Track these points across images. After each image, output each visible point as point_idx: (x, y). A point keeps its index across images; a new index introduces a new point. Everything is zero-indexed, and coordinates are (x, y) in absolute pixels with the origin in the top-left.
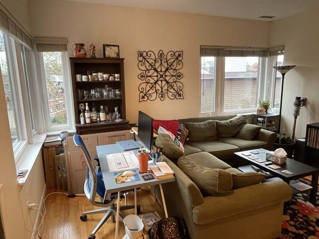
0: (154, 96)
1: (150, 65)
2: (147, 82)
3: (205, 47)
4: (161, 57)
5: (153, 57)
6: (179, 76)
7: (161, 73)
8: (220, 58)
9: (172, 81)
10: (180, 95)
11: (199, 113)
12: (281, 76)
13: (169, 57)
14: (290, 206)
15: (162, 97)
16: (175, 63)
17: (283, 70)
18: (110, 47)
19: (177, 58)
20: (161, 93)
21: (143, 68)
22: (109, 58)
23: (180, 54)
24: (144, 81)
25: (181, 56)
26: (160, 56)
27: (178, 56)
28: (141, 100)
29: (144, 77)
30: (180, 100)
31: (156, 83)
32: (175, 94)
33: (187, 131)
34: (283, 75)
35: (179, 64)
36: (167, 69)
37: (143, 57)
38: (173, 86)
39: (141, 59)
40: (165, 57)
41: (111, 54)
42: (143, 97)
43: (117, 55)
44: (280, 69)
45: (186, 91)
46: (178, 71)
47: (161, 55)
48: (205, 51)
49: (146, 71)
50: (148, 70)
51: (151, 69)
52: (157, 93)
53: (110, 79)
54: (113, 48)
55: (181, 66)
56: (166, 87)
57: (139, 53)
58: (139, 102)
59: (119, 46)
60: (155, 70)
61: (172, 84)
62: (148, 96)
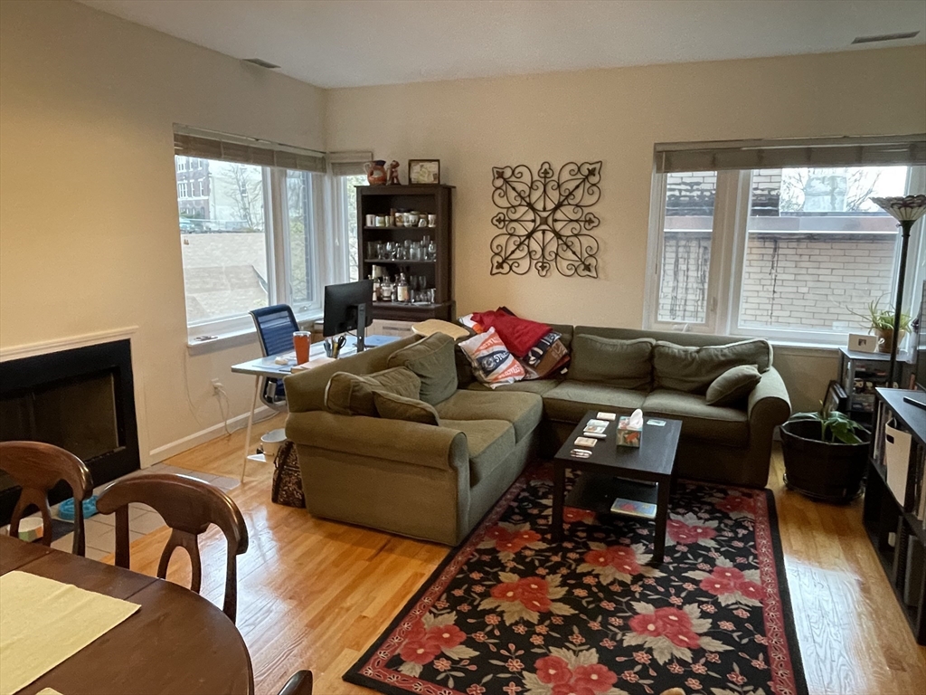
0: (525, 264)
1: (519, 195)
2: (509, 234)
3: (668, 148)
4: (545, 177)
5: (526, 177)
7: (545, 214)
8: (730, 173)
9: (570, 234)
10: (587, 268)
13: (565, 176)
15: (543, 267)
16: (580, 191)
18: (421, 164)
19: (585, 179)
20: (541, 260)
21: (503, 202)
22: (419, 185)
23: (595, 169)
24: (504, 231)
25: (597, 172)
26: (543, 175)
27: (589, 175)
28: (495, 271)
29: (504, 221)
30: (589, 279)
31: (529, 236)
32: (576, 264)
34: (907, 225)
35: (591, 192)
36: (559, 206)
37: (505, 179)
38: (570, 244)
39: (499, 182)
40: (555, 178)
41: (421, 178)
42: (500, 266)
43: (435, 179)
44: (893, 205)
47: (546, 172)
49: (508, 208)
50: (513, 207)
51: (520, 205)
52: (530, 257)
53: (420, 225)
54: (427, 165)
55: (595, 197)
56: (553, 247)
57: (495, 170)
58: (491, 274)
59: (438, 161)
60: (530, 206)
61: (569, 239)
62: (510, 263)
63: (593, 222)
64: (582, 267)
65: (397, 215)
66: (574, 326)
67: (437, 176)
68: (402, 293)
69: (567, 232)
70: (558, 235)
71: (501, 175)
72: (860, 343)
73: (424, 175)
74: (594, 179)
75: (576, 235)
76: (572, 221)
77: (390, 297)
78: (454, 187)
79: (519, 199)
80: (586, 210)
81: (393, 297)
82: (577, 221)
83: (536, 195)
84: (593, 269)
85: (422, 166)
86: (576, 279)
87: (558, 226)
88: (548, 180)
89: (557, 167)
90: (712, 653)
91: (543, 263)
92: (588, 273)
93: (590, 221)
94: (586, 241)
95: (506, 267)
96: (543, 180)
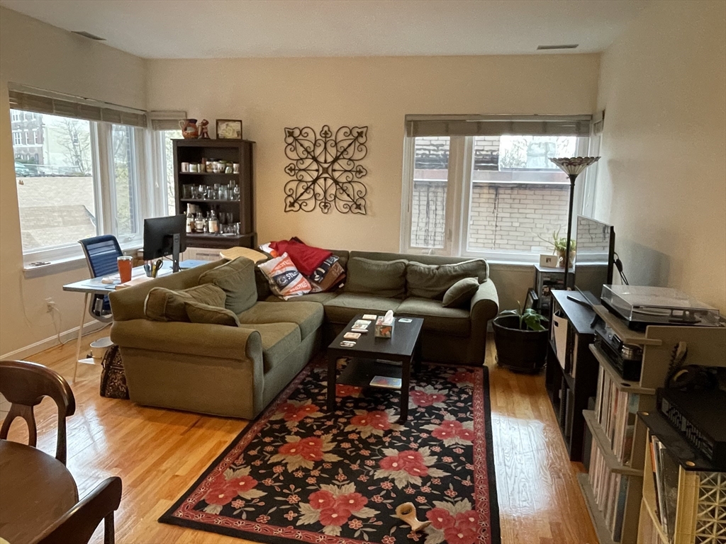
0: (311, 203)
1: (306, 150)
2: (298, 180)
4: (326, 137)
5: (311, 137)
7: (326, 166)
9: (345, 181)
10: (358, 207)
13: (341, 136)
15: (325, 206)
16: (352, 148)
19: (356, 139)
20: (324, 201)
21: (293, 155)
22: (226, 140)
23: (362, 132)
24: (295, 178)
25: (364, 135)
27: (359, 136)
28: (288, 209)
29: (294, 170)
30: (359, 216)
31: (314, 182)
32: (350, 204)
34: (573, 178)
35: (360, 150)
36: (336, 159)
37: (294, 138)
38: (345, 188)
39: (290, 140)
40: (333, 137)
41: (227, 134)
42: (292, 205)
43: (238, 135)
44: (563, 164)
45: (372, 200)
47: (326, 133)
49: (298, 160)
50: (301, 159)
51: (307, 158)
52: (316, 199)
54: (231, 124)
55: (363, 153)
56: (332, 191)
57: (287, 130)
58: (285, 211)
59: (241, 121)
60: (315, 159)
61: (345, 185)
62: (300, 203)
63: (362, 172)
64: (355, 206)
65: (207, 163)
66: (350, 251)
67: (240, 133)
68: (212, 226)
69: (342, 179)
70: (336, 182)
71: (291, 134)
72: (547, 261)
73: (228, 132)
74: (362, 140)
75: (349, 182)
76: (346, 171)
77: (203, 229)
78: (255, 142)
79: (305, 153)
80: (357, 163)
81: (205, 230)
82: (349, 171)
83: (319, 151)
84: (363, 208)
85: (227, 125)
86: (350, 214)
87: (336, 175)
88: (327, 139)
89: (334, 130)
90: (435, 478)
91: (325, 203)
92: (359, 211)
93: (360, 172)
94: (357, 187)
95: (297, 206)
96: (324, 139)
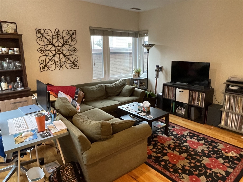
0: (54, 66)
1: (48, 40)
2: (46, 55)
3: (93, 28)
4: (58, 34)
5: (50, 34)
6: (74, 50)
7: (59, 48)
8: (105, 37)
9: (69, 55)
10: (76, 66)
11: (92, 79)
12: (147, 51)
13: (64, 35)
14: (153, 139)
15: (61, 67)
16: (70, 40)
17: (148, 47)
18: (7, 24)
19: (71, 36)
20: (60, 64)
21: (42, 43)
22: (7, 34)
23: (74, 33)
24: (44, 54)
25: (74, 34)
26: (56, 34)
27: (72, 35)
28: (41, 70)
29: (43, 50)
30: (76, 69)
31: (54, 55)
32: (72, 65)
33: (82, 94)
34: (148, 50)
35: (74, 41)
36: (63, 45)
37: (41, 34)
38: (69, 58)
39: (39, 35)
40: (61, 35)
41: (8, 30)
42: (44, 68)
43: (15, 31)
44: (146, 46)
45: (80, 62)
46: (73, 46)
47: (57, 32)
48: (94, 31)
49: (45, 45)
50: (46, 45)
51: (49, 44)
52: (55, 64)
53: (10, 53)
54: (10, 24)
56: (63, 59)
57: (37, 30)
58: (40, 72)
59: (16, 23)
60: (53, 45)
62: (48, 66)
64: (74, 65)
68: (4, 86)
70: (64, 55)
71: (39, 32)
72: (135, 76)
74: (74, 36)
75: (71, 55)
78: (22, 35)
82: (70, 50)
83: (55, 41)
86: (72, 70)
87: (64, 52)
88: (58, 36)
89: (61, 31)
94: (74, 57)
95: (46, 68)
